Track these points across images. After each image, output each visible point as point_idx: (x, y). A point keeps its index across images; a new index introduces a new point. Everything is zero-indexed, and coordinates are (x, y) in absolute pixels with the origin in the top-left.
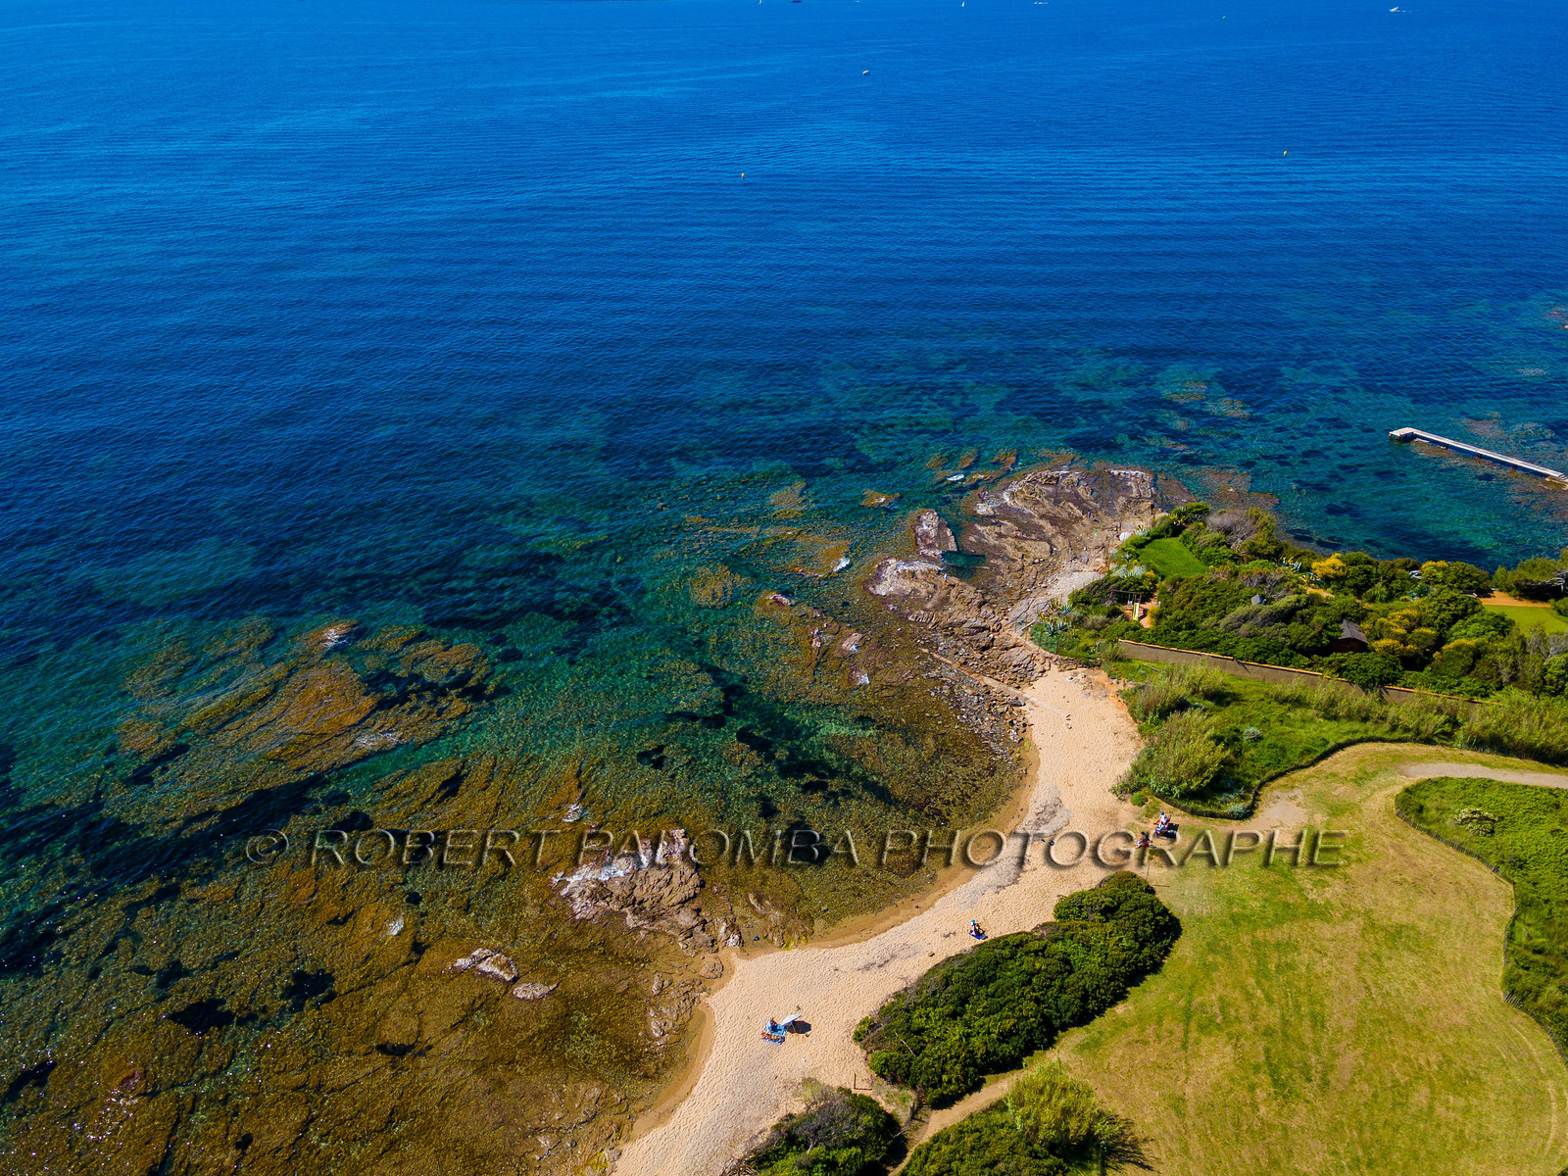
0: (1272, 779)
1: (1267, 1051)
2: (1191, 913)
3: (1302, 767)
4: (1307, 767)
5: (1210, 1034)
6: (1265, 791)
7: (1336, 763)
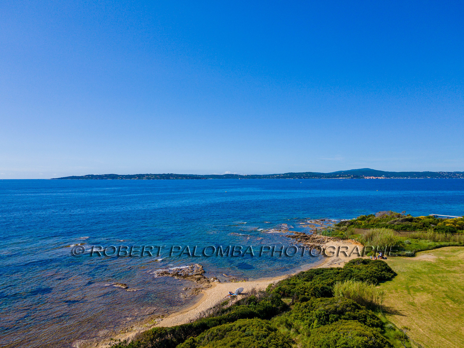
0: (419, 251)
1: (446, 295)
2: (400, 271)
3: (430, 250)
4: (432, 249)
5: (420, 292)
6: (418, 253)
7: (442, 249)
